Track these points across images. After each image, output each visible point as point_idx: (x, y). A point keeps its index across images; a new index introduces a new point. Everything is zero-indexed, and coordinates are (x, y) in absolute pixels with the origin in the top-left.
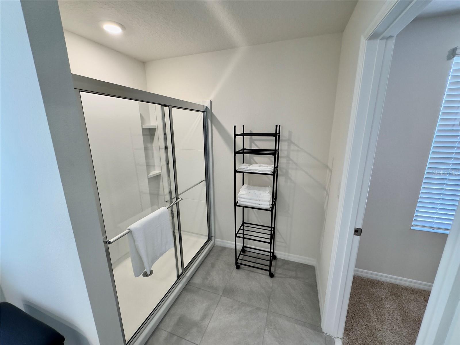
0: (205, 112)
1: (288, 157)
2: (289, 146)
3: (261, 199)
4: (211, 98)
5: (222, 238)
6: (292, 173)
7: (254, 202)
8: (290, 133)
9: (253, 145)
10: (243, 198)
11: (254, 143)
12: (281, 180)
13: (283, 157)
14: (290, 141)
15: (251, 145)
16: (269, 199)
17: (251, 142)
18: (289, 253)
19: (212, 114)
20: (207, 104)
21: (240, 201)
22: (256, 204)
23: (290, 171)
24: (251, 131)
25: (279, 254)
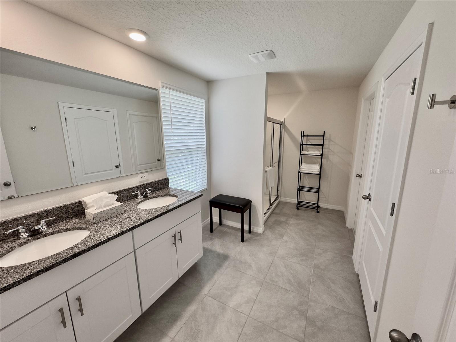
0: (281, 124)
1: (328, 148)
2: (329, 142)
3: (313, 169)
4: (285, 117)
5: (285, 197)
6: (331, 157)
7: (310, 170)
8: (330, 135)
9: (308, 141)
10: (304, 169)
11: (309, 141)
12: (324, 161)
13: (326, 148)
14: (330, 139)
15: (307, 142)
16: (319, 169)
17: (307, 140)
18: (328, 204)
19: (285, 125)
20: (283, 120)
21: (302, 170)
22: (311, 171)
23: (329, 156)
24: (307, 134)
25: (321, 205)
